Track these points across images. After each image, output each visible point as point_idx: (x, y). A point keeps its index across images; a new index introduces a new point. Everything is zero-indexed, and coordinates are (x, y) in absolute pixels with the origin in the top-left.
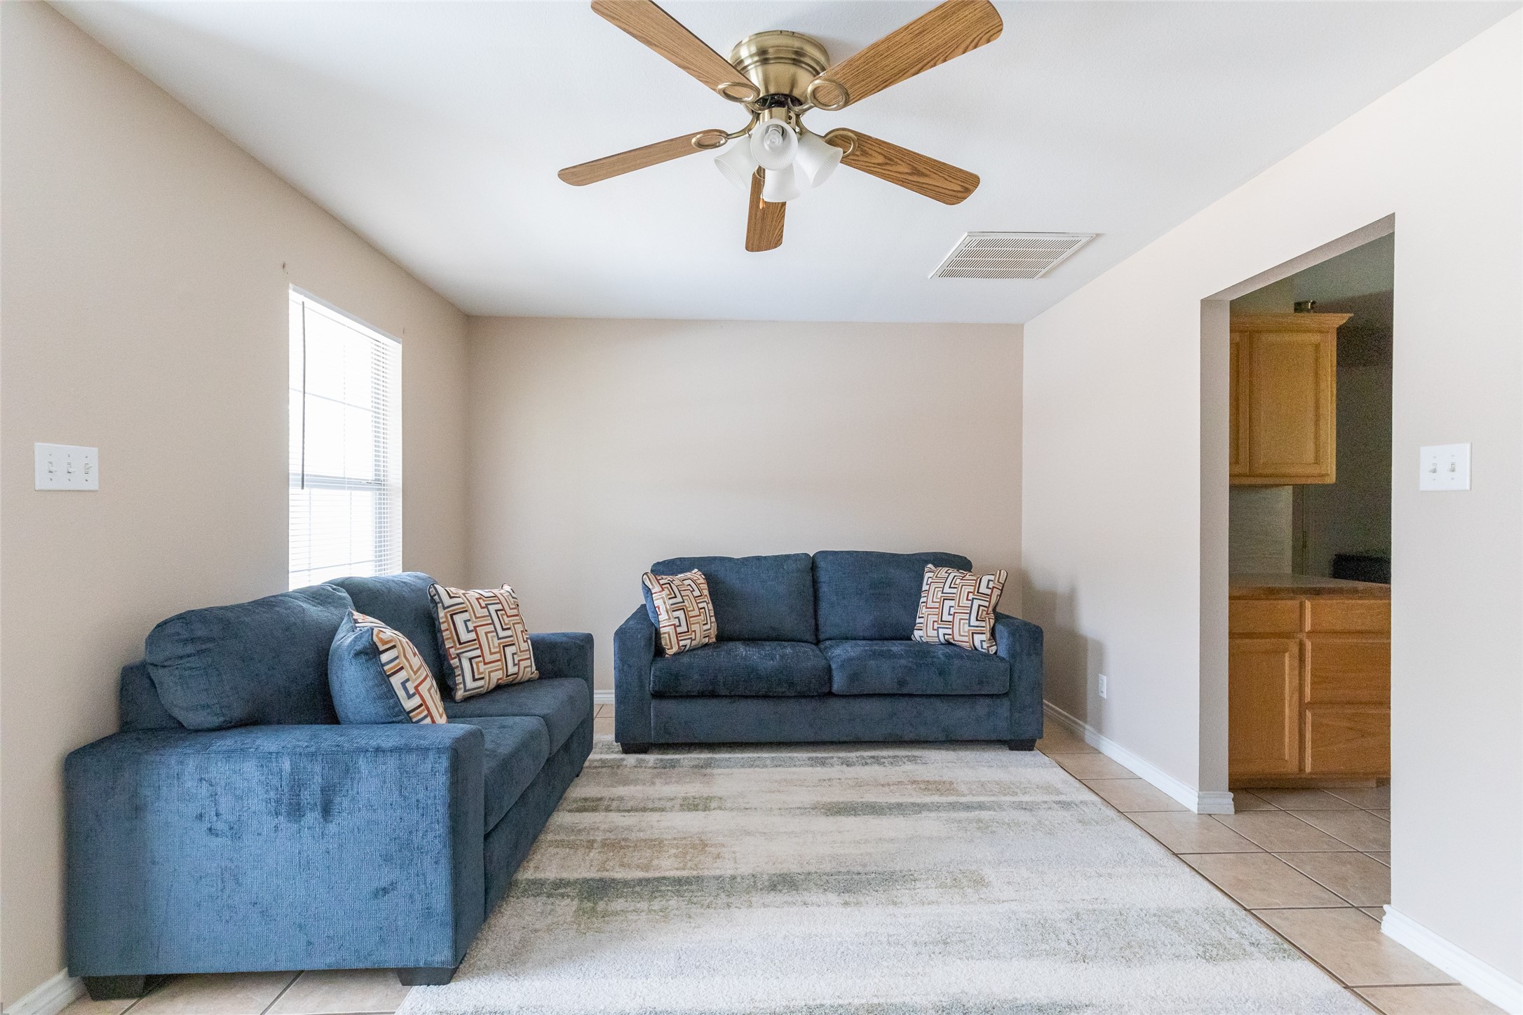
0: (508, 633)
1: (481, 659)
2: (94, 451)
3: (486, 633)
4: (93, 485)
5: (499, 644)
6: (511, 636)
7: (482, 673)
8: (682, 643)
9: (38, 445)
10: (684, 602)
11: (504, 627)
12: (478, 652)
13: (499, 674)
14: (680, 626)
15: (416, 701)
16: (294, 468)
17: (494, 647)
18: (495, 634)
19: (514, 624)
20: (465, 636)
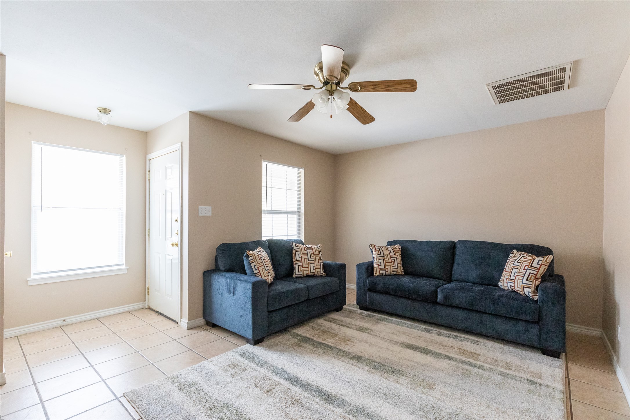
0: (313, 259)
1: (301, 266)
2: (210, 207)
3: (305, 259)
4: (211, 215)
5: (309, 262)
6: (314, 261)
7: (301, 270)
8: (381, 272)
9: (199, 207)
10: (384, 256)
11: (311, 257)
12: (301, 264)
13: (307, 272)
14: (381, 265)
15: (257, 271)
16: (264, 208)
17: (307, 263)
18: (307, 259)
19: (315, 257)
20: (298, 259)
